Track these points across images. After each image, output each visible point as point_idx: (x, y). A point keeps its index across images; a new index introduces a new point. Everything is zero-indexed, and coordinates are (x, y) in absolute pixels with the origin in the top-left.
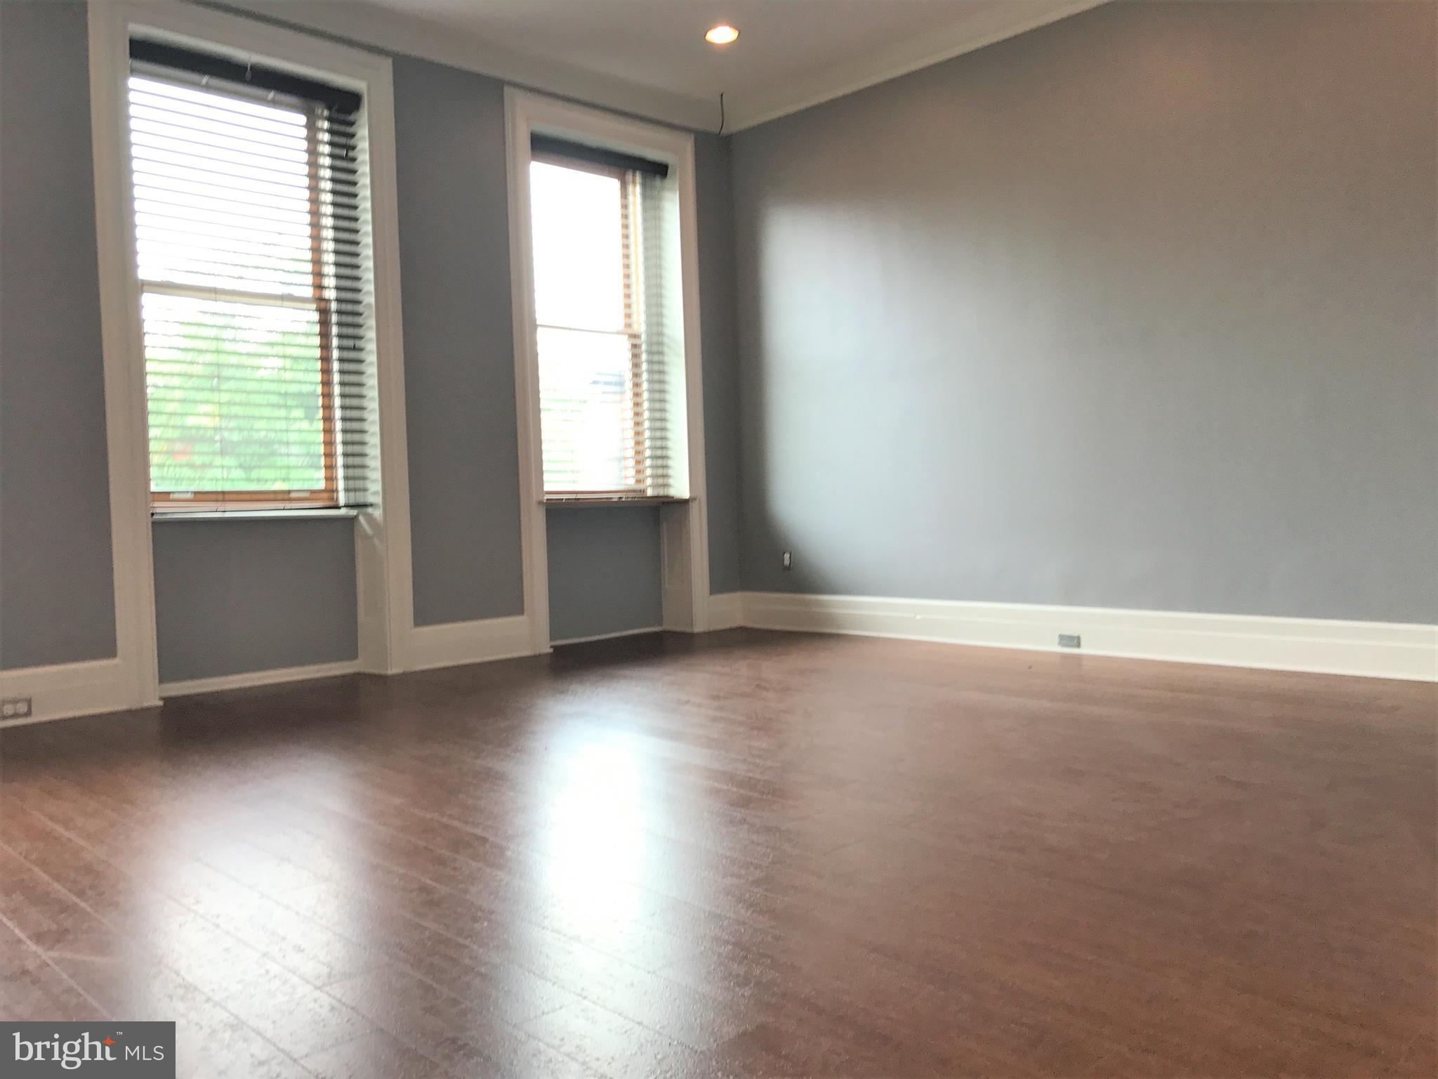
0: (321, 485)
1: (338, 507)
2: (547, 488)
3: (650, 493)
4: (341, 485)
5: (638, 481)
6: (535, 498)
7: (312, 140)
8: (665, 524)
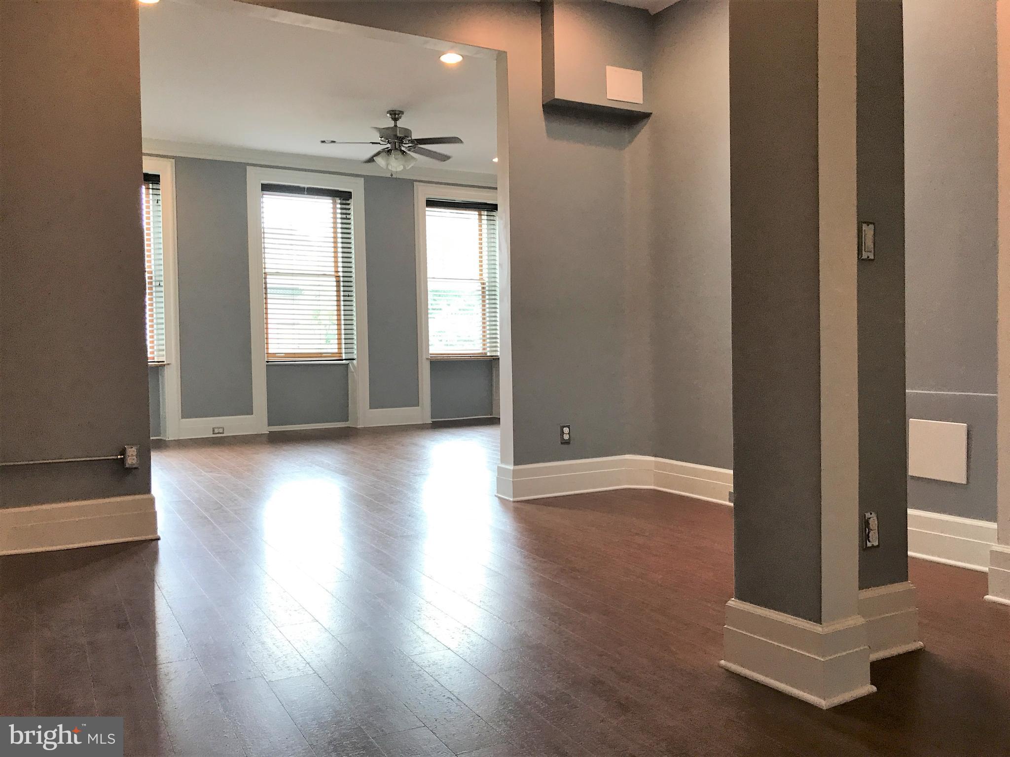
0: (336, 351)
1: (342, 360)
2: (431, 352)
3: (488, 354)
4: (343, 351)
5: (484, 349)
6: (424, 357)
7: (335, 208)
8: (494, 369)
